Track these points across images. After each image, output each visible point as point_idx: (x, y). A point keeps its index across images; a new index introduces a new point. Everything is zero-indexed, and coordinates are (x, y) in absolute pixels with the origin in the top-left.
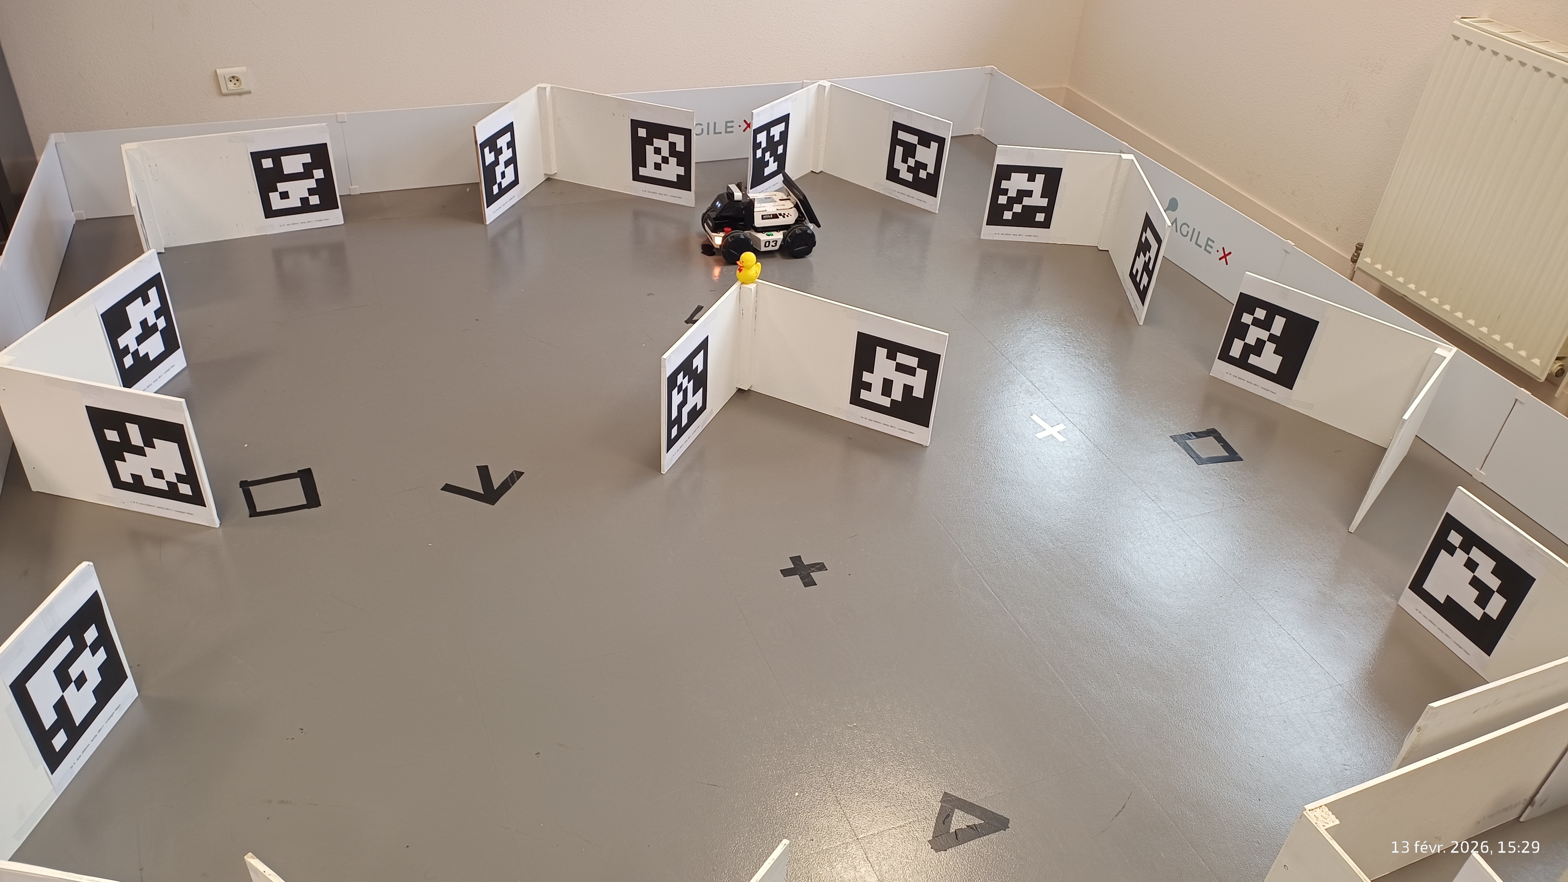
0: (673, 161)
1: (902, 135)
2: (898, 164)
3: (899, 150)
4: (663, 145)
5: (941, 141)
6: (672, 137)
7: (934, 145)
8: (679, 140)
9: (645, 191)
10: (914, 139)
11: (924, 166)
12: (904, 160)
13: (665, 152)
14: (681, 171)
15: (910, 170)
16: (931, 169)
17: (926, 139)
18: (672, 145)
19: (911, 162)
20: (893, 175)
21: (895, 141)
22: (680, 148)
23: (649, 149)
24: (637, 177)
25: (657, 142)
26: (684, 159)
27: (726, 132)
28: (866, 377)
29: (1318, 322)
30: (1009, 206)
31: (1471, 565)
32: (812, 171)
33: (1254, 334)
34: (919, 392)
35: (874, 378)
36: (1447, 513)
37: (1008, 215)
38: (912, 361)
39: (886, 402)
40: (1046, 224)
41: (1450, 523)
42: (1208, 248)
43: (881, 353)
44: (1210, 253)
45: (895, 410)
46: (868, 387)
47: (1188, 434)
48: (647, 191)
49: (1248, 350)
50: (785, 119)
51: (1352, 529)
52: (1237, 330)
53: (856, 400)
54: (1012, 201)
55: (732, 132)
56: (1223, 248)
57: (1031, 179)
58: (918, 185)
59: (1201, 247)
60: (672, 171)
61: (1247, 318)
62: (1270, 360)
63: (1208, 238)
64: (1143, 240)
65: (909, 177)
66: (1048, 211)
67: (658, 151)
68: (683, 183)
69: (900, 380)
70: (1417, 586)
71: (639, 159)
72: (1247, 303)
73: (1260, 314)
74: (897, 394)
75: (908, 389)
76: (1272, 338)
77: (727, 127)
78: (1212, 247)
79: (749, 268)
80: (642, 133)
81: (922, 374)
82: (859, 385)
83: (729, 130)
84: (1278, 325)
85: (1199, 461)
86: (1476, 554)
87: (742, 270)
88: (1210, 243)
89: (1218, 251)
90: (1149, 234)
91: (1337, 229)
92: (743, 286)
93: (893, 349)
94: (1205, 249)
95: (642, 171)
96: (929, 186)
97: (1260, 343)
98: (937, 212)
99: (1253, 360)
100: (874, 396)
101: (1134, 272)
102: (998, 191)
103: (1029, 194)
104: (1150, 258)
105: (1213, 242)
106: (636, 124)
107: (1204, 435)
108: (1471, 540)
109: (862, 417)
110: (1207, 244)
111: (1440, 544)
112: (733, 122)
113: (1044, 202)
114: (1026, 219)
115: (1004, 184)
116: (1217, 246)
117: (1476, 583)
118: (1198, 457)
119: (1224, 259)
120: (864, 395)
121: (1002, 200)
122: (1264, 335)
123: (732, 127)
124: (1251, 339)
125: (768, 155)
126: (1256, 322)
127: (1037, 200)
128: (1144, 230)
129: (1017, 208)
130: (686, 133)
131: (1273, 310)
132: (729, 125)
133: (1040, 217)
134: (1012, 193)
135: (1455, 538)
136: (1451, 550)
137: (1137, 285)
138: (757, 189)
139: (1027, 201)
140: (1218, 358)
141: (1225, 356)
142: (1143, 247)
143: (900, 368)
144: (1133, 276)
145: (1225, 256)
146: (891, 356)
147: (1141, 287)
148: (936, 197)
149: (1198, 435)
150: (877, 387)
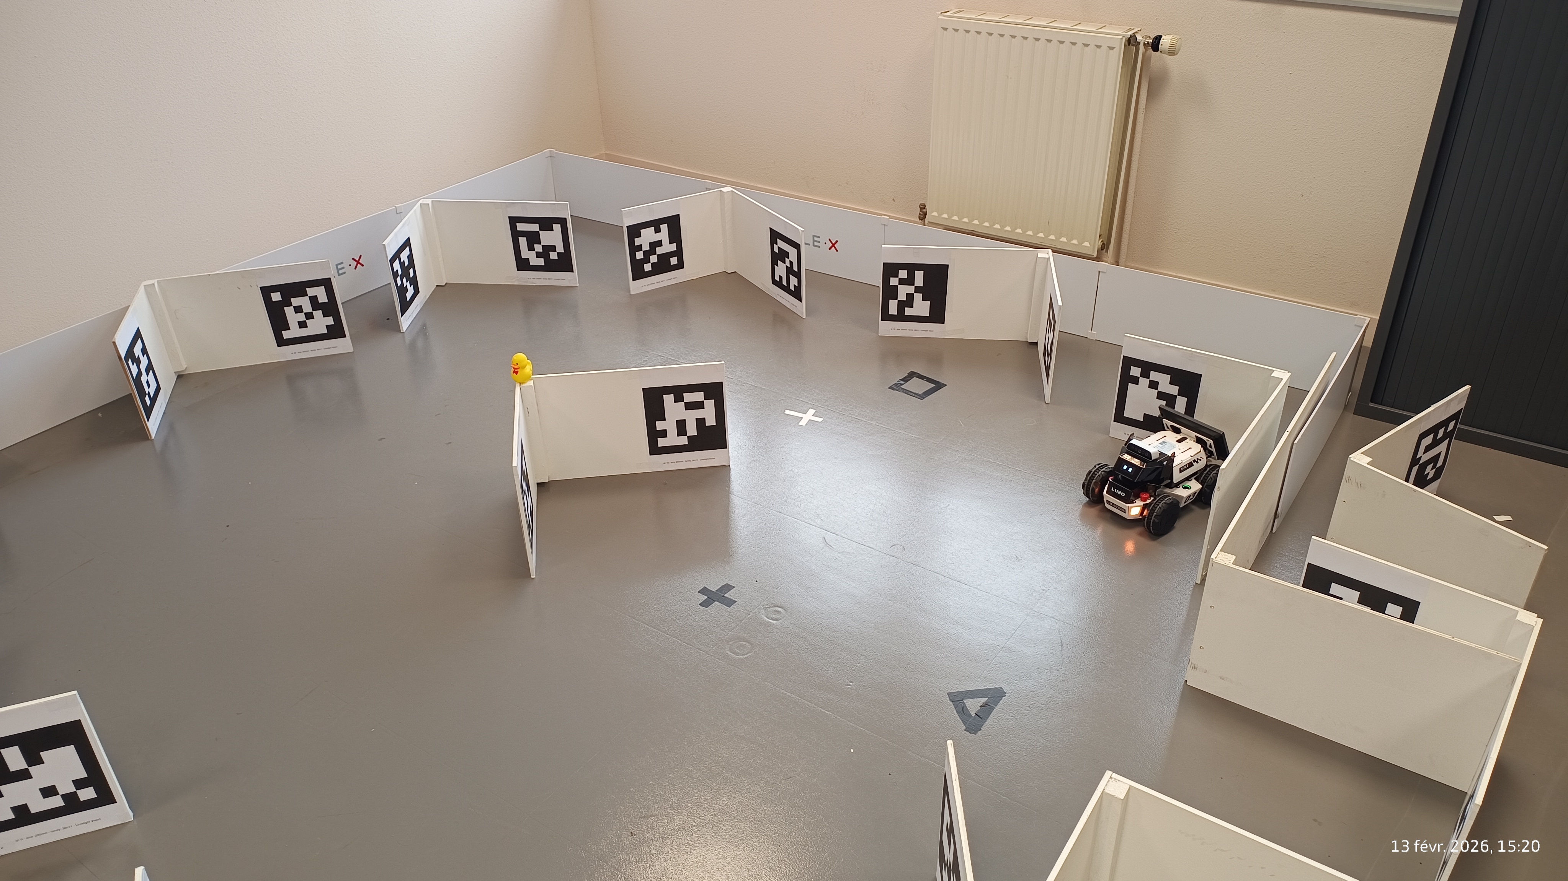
0: (318, 314)
1: (521, 227)
2: (525, 253)
3: (523, 241)
4: (304, 302)
5: (562, 222)
6: (311, 292)
7: (557, 227)
8: (320, 293)
9: (295, 353)
10: (535, 227)
11: (553, 248)
12: (531, 248)
13: (307, 308)
14: (330, 321)
15: (539, 255)
16: (560, 249)
17: (546, 224)
18: (314, 300)
19: (538, 248)
20: (523, 265)
21: (516, 235)
22: (323, 298)
23: (289, 311)
24: (281, 342)
25: (295, 301)
26: (330, 308)
27: (339, 275)
28: (660, 425)
29: (948, 265)
30: (646, 260)
31: (1154, 385)
32: (437, 286)
33: (903, 292)
34: (711, 421)
35: (668, 425)
36: (1124, 356)
37: (648, 267)
38: (699, 396)
39: (684, 441)
40: (680, 265)
41: (1128, 362)
42: (816, 244)
43: (668, 399)
44: (819, 247)
45: (695, 445)
46: (664, 433)
47: (898, 381)
48: (297, 352)
49: (902, 306)
50: (407, 243)
51: (1048, 400)
52: (889, 292)
53: (655, 450)
54: (647, 254)
55: (345, 273)
56: (830, 240)
57: (658, 230)
58: (550, 266)
59: (809, 245)
60: (320, 323)
61: (894, 281)
62: (921, 307)
63: (813, 235)
64: (776, 250)
65: (541, 262)
66: (679, 253)
67: (298, 309)
68: (335, 332)
69: (691, 418)
70: (1120, 417)
71: (279, 323)
72: (890, 270)
73: (903, 274)
74: (692, 430)
75: (700, 422)
76: (918, 290)
77: (338, 270)
78: (819, 242)
79: (524, 367)
80: (276, 297)
81: (710, 404)
82: (654, 435)
83: (341, 272)
84: (919, 277)
85: (922, 397)
86: (1154, 376)
87: (518, 371)
88: (816, 239)
89: (825, 243)
90: (781, 244)
91: (894, 200)
92: (522, 385)
93: (678, 392)
94: (814, 245)
95: (286, 335)
96: (564, 264)
97: (910, 297)
98: (578, 285)
99: (908, 311)
100: (673, 439)
101: (777, 279)
102: (634, 249)
103: (659, 243)
104: (791, 263)
105: (819, 237)
106: (266, 291)
107: (909, 378)
108: (1147, 368)
109: (665, 463)
110: (814, 241)
111: (1126, 380)
112: (342, 263)
113: (673, 247)
114: (663, 266)
115: (637, 241)
116: (824, 239)
117: (1161, 396)
118: (919, 395)
119: (833, 248)
120: (662, 442)
121: (639, 255)
122: (911, 289)
123: (343, 268)
124: (902, 297)
125: (404, 280)
126: (902, 282)
127: (668, 247)
128: (773, 242)
129: (654, 259)
130: (326, 283)
131: (912, 268)
132: (339, 267)
133: (674, 261)
134: (646, 247)
135: (1135, 371)
136: (1136, 381)
137: (786, 289)
138: (406, 315)
139: (660, 251)
140: (882, 320)
141: (886, 317)
142: (778, 257)
143: (690, 406)
144: (778, 283)
145: (833, 245)
146: (678, 399)
147: (792, 288)
148: (573, 272)
149: (906, 380)
150: (672, 430)
